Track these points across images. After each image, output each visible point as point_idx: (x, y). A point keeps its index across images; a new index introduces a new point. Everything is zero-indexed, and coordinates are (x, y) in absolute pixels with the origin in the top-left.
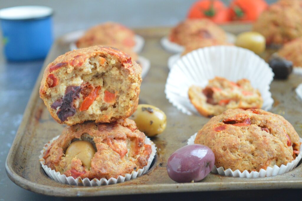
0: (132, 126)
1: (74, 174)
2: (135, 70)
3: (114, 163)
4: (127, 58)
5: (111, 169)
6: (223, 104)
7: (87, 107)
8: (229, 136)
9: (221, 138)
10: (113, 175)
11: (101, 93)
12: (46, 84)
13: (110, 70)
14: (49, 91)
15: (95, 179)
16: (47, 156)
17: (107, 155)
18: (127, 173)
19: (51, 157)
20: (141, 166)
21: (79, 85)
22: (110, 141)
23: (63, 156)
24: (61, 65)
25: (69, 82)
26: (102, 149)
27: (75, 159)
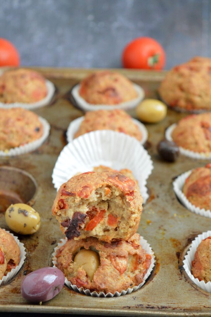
0: (135, 241)
1: (78, 283)
2: (135, 203)
3: (114, 279)
4: (129, 191)
5: (110, 285)
7: (91, 228)
10: (111, 290)
11: (105, 216)
12: (57, 206)
13: (115, 198)
14: (59, 213)
15: (95, 291)
16: (59, 256)
18: (124, 289)
19: (61, 259)
20: (137, 283)
21: (85, 213)
22: (112, 258)
23: (72, 262)
24: (70, 195)
25: (76, 209)
26: (105, 265)
27: (80, 269)
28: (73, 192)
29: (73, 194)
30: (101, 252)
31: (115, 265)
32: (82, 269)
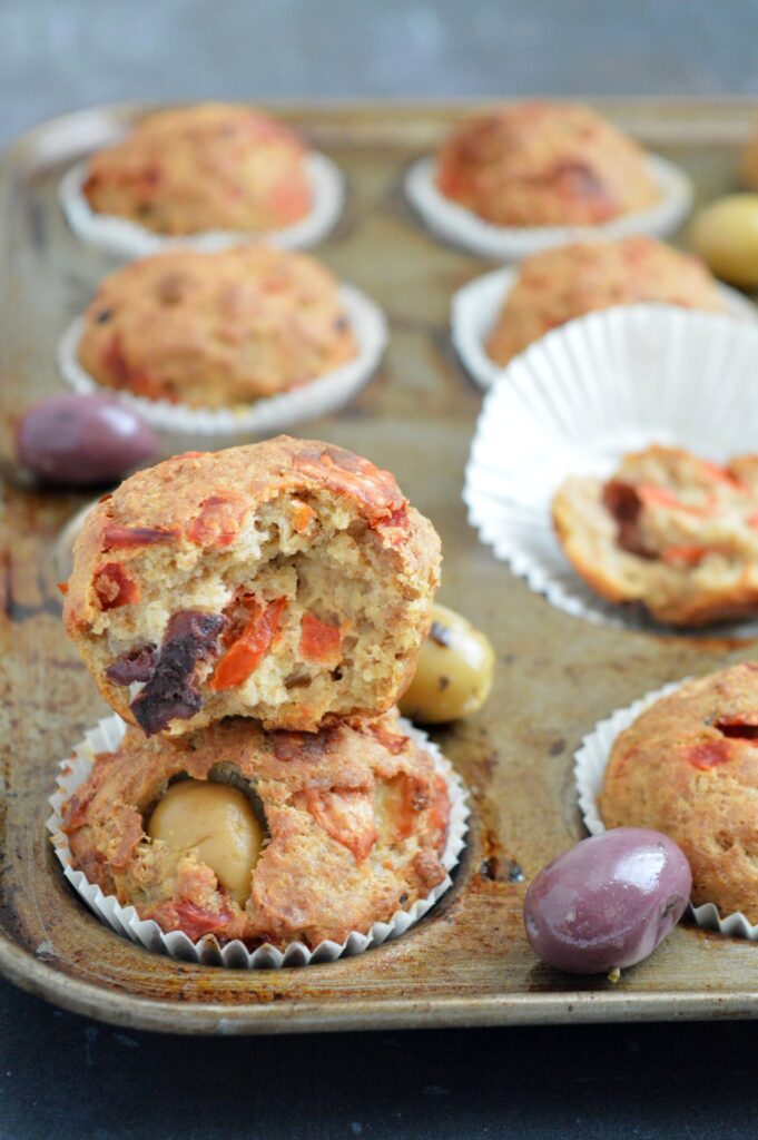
1: (191, 922)
2: (420, 553)
3: (335, 885)
5: (325, 910)
6: (679, 561)
7: (238, 676)
8: (740, 792)
9: (714, 797)
10: (331, 929)
11: (289, 625)
12: (91, 596)
13: (327, 543)
14: (102, 622)
15: (267, 945)
16: (75, 826)
17: (309, 854)
18: (377, 918)
19: (93, 836)
20: (424, 890)
21: (218, 612)
22: (316, 801)
23: (144, 841)
24: (155, 539)
25: (178, 598)
26: (290, 832)
27: (190, 864)
28: (166, 528)
29: (166, 534)
30: (266, 780)
31: (330, 825)
32: (199, 862)
